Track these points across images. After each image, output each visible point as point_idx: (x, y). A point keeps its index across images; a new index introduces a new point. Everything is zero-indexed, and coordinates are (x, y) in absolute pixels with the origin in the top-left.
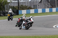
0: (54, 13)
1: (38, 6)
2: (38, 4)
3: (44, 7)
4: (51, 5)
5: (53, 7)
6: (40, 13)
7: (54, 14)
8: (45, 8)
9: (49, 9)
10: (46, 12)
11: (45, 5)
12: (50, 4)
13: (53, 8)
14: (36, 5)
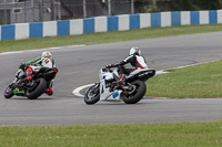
0: (76, 39)
1: (16, 11)
2: (16, 5)
3: (37, 18)
4: (64, 7)
5: (71, 17)
6: (22, 41)
7: (75, 43)
8: (41, 20)
9: (55, 22)
10: (44, 35)
11: (40, 6)
12: (59, 3)
13: (72, 21)
14: (9, 11)
